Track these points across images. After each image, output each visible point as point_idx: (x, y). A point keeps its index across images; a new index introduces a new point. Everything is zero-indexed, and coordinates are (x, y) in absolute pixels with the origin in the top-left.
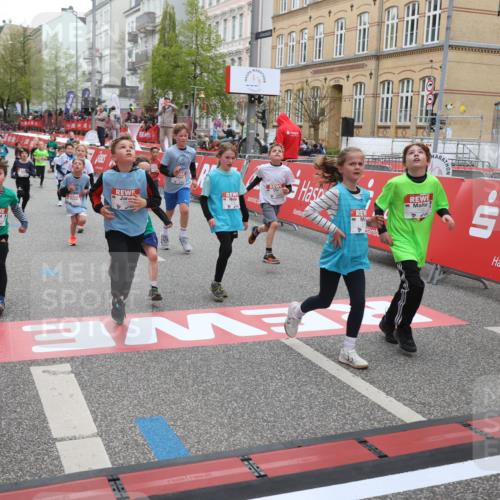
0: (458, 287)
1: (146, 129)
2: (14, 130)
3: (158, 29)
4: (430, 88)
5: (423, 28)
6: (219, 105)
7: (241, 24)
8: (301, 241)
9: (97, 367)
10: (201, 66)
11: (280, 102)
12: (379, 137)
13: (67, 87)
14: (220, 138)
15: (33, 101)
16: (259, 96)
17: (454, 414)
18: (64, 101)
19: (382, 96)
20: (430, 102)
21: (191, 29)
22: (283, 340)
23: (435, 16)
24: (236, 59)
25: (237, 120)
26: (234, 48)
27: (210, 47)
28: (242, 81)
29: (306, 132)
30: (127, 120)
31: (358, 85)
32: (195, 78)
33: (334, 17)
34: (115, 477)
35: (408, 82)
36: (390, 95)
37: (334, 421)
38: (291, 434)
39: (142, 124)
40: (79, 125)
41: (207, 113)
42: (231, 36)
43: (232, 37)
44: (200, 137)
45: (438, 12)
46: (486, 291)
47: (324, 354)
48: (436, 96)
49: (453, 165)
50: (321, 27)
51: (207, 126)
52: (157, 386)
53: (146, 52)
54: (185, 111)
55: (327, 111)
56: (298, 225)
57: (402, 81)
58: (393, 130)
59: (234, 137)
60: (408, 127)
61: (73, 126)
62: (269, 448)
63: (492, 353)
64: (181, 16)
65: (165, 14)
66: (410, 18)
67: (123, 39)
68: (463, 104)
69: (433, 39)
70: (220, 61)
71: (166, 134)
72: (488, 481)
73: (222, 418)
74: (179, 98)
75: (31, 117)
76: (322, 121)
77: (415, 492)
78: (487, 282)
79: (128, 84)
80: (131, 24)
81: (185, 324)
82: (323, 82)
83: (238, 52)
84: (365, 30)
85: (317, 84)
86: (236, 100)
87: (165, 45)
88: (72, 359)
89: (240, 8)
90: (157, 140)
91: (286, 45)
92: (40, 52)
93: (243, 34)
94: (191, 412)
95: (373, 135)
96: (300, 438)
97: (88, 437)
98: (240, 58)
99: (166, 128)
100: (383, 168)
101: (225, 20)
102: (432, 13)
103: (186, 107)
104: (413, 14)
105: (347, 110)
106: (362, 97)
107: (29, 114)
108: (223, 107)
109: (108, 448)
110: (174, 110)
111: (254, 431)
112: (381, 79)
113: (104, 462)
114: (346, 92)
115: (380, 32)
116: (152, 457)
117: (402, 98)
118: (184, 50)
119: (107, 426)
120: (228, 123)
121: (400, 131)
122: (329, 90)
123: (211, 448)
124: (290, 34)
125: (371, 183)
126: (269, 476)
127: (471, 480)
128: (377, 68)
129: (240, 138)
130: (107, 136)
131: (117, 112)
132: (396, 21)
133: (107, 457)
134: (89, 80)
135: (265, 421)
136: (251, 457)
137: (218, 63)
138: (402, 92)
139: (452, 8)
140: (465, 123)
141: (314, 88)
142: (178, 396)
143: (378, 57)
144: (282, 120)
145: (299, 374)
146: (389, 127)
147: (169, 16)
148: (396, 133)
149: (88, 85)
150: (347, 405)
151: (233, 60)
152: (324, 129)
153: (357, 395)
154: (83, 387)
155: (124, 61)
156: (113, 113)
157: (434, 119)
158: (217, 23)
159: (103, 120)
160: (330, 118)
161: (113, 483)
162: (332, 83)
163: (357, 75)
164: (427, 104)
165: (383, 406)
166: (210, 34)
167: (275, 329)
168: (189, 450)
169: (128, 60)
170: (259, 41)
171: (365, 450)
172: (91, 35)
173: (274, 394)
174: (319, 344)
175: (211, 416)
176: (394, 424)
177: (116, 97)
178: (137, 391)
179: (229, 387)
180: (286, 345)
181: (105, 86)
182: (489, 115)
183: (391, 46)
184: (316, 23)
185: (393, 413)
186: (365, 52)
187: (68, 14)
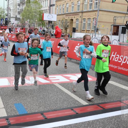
1: (22, 29)
4: (95, 21)
5: (94, 5)
6: (41, 23)
7: (47, 2)
9: (5, 90)
10: (37, 13)
11: (57, 23)
12: (82, 33)
13: (1, 17)
14: (41, 32)
16: (51, 21)
17: (96, 103)
19: (83, 22)
21: (34, 3)
22: (54, 84)
23: (97, 2)
24: (46, 11)
25: (46, 27)
26: (45, 9)
27: (39, 8)
28: (47, 17)
29: (64, 31)
31: (77, 19)
32: (35, 16)
33: (71, 2)
34: (8, 118)
35: (90, 19)
36: (85, 22)
37: (66, 104)
38: (54, 108)
40: (4, 28)
41: (38, 25)
42: (45, 5)
45: (97, 1)
47: (64, 88)
49: (100, 40)
50: (68, 4)
52: (20, 95)
54: (33, 25)
55: (69, 26)
57: (88, 19)
58: (86, 31)
59: (45, 32)
60: (89, 31)
61: (3, 28)
62: (49, 111)
66: (91, 3)
67: (16, 5)
68: (103, 25)
69: (96, 8)
70: (42, 12)
73: (37, 103)
74: (31, 21)
76: (68, 28)
77: (84, 122)
79: (18, 17)
80: (19, 1)
81: (29, 80)
82: (68, 18)
83: (46, 10)
84: (79, 5)
86: (46, 22)
87: (27, 7)
91: (59, 8)
93: (48, 5)
94: (29, 102)
95: (81, 32)
96: (56, 109)
97: (1, 108)
98: (47, 11)
99: (27, 29)
101: (43, 1)
104: (91, 2)
105: (74, 26)
106: (78, 22)
109: (6, 111)
111: (45, 107)
112: (83, 18)
113: (5, 115)
114: (74, 21)
115: (83, 6)
116: (18, 114)
117: (88, 23)
118: (32, 9)
119: (6, 106)
120: (44, 28)
121: (87, 31)
123: (33, 111)
124: (60, 5)
126: (48, 118)
127: (99, 119)
128: (82, 15)
129: (46, 32)
130: (12, 30)
131: (15, 24)
132: (87, 3)
133: (6, 113)
134: (7, 16)
135: (48, 104)
136: (44, 113)
137: (41, 12)
138: (88, 21)
140: (104, 30)
141: (66, 20)
142: (26, 98)
143: (82, 12)
145: (57, 93)
146: (85, 30)
149: (7, 17)
150: (69, 100)
151: (45, 12)
152: (68, 30)
153: (72, 98)
155: (16, 11)
158: (41, 2)
161: (7, 120)
162: (71, 19)
163: (77, 17)
164: (94, 25)
165: (78, 101)
166: (39, 5)
167: (52, 81)
168: (28, 112)
169: (18, 11)
170: (52, 7)
171: (73, 112)
172: (7, 4)
173: (51, 97)
174: (63, 85)
175: (34, 103)
176: (81, 105)
177: (14, 20)
178: (15, 97)
179: (39, 96)
180: (55, 85)
181: (11, 18)
182: (109, 28)
183: (86, 10)
184: (67, 3)
185: (81, 102)
186: (79, 11)
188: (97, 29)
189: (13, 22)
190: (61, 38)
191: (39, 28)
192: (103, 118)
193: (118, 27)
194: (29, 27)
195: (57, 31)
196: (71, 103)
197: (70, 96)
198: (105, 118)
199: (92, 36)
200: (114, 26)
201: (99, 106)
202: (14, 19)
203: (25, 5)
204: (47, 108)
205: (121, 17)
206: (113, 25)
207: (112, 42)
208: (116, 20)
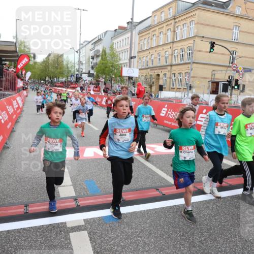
1: (96, 87)
2: (54, 87)
3: (100, 55)
4: (188, 76)
5: (186, 57)
7: (127, 54)
10: (114, 67)
11: (140, 80)
12: (171, 91)
13: (71, 73)
15: (60, 77)
16: (132, 77)
18: (70, 78)
19: (172, 78)
21: (111, 55)
26: (125, 62)
27: (117, 61)
28: (126, 72)
29: (148, 89)
30: (90, 84)
31: (165, 74)
32: (112, 71)
33: (157, 52)
34: (76, 199)
35: (181, 74)
36: (175, 78)
37: (149, 183)
38: (134, 187)
39: (95, 85)
40: (75, 86)
41: (116, 82)
43: (124, 58)
45: (190, 52)
50: (153, 55)
52: (93, 170)
53: (97, 63)
55: (155, 82)
57: (179, 73)
58: (176, 89)
60: (181, 88)
62: (127, 191)
64: (108, 51)
65: (103, 50)
66: (182, 53)
67: (89, 58)
68: (198, 81)
69: (189, 60)
70: (120, 66)
75: (59, 83)
76: (153, 86)
77: (173, 206)
79: (91, 72)
80: (92, 53)
82: (154, 73)
83: (126, 63)
84: (167, 57)
85: (152, 74)
86: (125, 78)
87: (103, 60)
89: (128, 49)
91: (142, 61)
92: (63, 62)
94: (103, 179)
95: (169, 90)
96: (137, 188)
97: (69, 186)
98: (127, 65)
99: (102, 87)
100: (171, 101)
101: (122, 53)
102: (188, 52)
103: (109, 80)
105: (161, 83)
106: (166, 78)
108: (121, 80)
109: (75, 190)
112: (172, 72)
113: (73, 194)
114: (161, 76)
115: (172, 58)
116: (89, 193)
117: (179, 79)
118: (109, 62)
119: (75, 183)
121: (178, 90)
122: (156, 76)
123: (108, 191)
124: (143, 57)
125: (166, 106)
126: (126, 200)
128: (171, 69)
132: (177, 54)
133: (74, 193)
134: (78, 71)
138: (179, 77)
140: (199, 87)
141: (150, 75)
142: (99, 173)
143: (171, 66)
146: (174, 88)
147: (104, 51)
149: (77, 73)
150: (154, 178)
151: (124, 65)
152: (154, 88)
153: (157, 175)
155: (89, 65)
158: (120, 53)
160: (156, 85)
161: (75, 201)
162: (157, 74)
163: (164, 71)
164: (187, 81)
165: (165, 178)
166: (117, 57)
168: (101, 191)
169: (91, 65)
170: (132, 59)
171: (158, 192)
172: (79, 57)
175: (109, 180)
176: (168, 184)
177: (87, 77)
181: (83, 73)
182: (207, 85)
183: (175, 62)
184: (151, 54)
186: (167, 64)
187: (72, 50)
188: (190, 87)
189: (85, 79)
191: (117, 86)
192: (197, 201)
193: (217, 83)
194: (105, 84)
195: (139, 90)
196: (156, 181)
197: (155, 172)
198: (200, 202)
199: (185, 96)
200: (212, 83)
202: (87, 75)
203: (100, 58)
205: (221, 71)
206: (211, 81)
208: (214, 74)
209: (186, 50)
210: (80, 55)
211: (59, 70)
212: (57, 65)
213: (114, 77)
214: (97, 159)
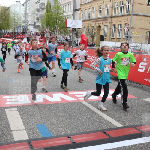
0: (134, 86)
2: (2, 38)
3: (45, 8)
4: (127, 27)
5: (125, 9)
6: (64, 31)
7: (71, 7)
8: (88, 72)
9: (25, 109)
10: (58, 19)
11: (82, 31)
12: (111, 41)
13: (18, 25)
14: (64, 41)
15: (7, 29)
16: (76, 28)
17: (132, 125)
18: (17, 29)
19: (113, 29)
20: (127, 31)
21: (55, 8)
23: (129, 5)
24: (69, 17)
25: (69, 36)
26: (68, 14)
27: (61, 14)
28: (70, 24)
29: (90, 39)
30: (36, 35)
31: (106, 26)
32: (57, 23)
33: (98, 5)
34: (30, 142)
35: (121, 25)
36: (115, 29)
37: (96, 126)
38: (83, 130)
39: (40, 36)
40: (21, 36)
41: (60, 33)
43: (68, 11)
44: (58, 40)
46: (143, 88)
47: (94, 106)
48: (129, 29)
49: (133, 50)
50: (95, 8)
51: (60, 37)
52: (43, 115)
53: (42, 15)
54: (53, 33)
55: (96, 33)
56: (87, 67)
57: (119, 25)
58: (116, 39)
59: (68, 41)
60: (120, 39)
61: (20, 37)
62: (76, 134)
63: (144, 106)
64: (52, 4)
66: (121, 6)
67: (35, 11)
68: (137, 32)
69: (128, 12)
70: (64, 18)
71: (47, 39)
72: (141, 145)
73: (62, 125)
74: (52, 29)
75: (7, 34)
76: (95, 36)
77: (120, 148)
78: (143, 85)
79: (36, 24)
80: (37, 6)
81: (52, 97)
82: (95, 24)
83: (70, 15)
84: (108, 9)
86: (69, 29)
87: (48, 13)
88: (18, 106)
89: (70, 2)
90: (45, 41)
91: (84, 13)
92: (10, 14)
94: (53, 123)
95: (110, 41)
96: (86, 131)
97: (22, 130)
98: (70, 17)
99: (48, 38)
100: (112, 51)
101: (66, 5)
102: (128, 4)
103: (54, 31)
104: (122, 5)
105: (102, 33)
106: (107, 29)
107: (6, 33)
108: (65, 31)
109: (28, 133)
110: (50, 32)
112: (112, 24)
114: (102, 28)
115: (112, 10)
116: (41, 136)
117: (119, 30)
118: (53, 14)
119: (28, 127)
120: (66, 36)
121: (118, 40)
122: (97, 27)
123: (59, 134)
124: (85, 10)
125: (109, 55)
126: (76, 142)
127: (137, 144)
128: (111, 21)
129: (70, 41)
131: (33, 33)
132: (117, 7)
133: (27, 136)
134: (25, 23)
135: (75, 126)
136: (71, 137)
137: (63, 19)
138: (119, 28)
139: (134, 3)
140: (137, 37)
141: (92, 26)
142: (49, 118)
143: (112, 17)
144: (82, 36)
145: (86, 112)
146: (114, 38)
147: (49, 4)
148: (117, 40)
150: (100, 122)
151: (68, 17)
152: (95, 39)
153: (103, 118)
154: (21, 115)
155: (35, 17)
156: (32, 33)
157: (128, 36)
158: (63, 6)
159: (28, 35)
160: (97, 35)
161: (29, 144)
162: (98, 25)
163: (105, 23)
164: (126, 32)
165: (111, 122)
166: (61, 9)
167: (79, 98)
168: (52, 134)
170: (76, 12)
171: (105, 135)
172: (25, 9)
173: (78, 118)
174: (92, 103)
175: (59, 124)
176: (114, 127)
177: (33, 28)
178: (37, 117)
179: (65, 116)
180: (82, 103)
181: (30, 25)
182: (145, 35)
183: (116, 14)
184: (93, 7)
185: (114, 124)
186: (108, 16)
187: (18, 3)
189: (31, 31)
190: (88, 47)
191: (61, 37)
196: (103, 125)
197: (101, 116)
198: (144, 143)
201: (136, 128)
202: (33, 26)
203: (45, 10)
204: (74, 130)
206: (148, 32)
207: (148, 52)
209: (125, 2)
210: (26, 8)
211: (6, 22)
212: (4, 18)
213: (59, 28)
214: (46, 104)
